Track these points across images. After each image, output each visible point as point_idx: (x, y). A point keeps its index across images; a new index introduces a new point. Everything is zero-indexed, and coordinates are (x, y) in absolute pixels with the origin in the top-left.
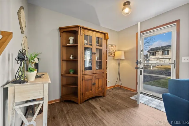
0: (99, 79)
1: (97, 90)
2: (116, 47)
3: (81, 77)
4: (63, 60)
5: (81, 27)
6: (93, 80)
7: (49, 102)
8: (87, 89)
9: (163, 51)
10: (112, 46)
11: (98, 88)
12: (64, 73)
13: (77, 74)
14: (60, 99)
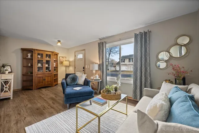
0: (48, 77)
1: (46, 83)
2: (66, 58)
3: (35, 76)
4: (24, 66)
5: (35, 49)
6: (44, 77)
7: (13, 90)
8: (39, 82)
9: (129, 59)
10: (63, 57)
11: (48, 82)
12: (24, 73)
13: (33, 74)
14: (21, 89)
